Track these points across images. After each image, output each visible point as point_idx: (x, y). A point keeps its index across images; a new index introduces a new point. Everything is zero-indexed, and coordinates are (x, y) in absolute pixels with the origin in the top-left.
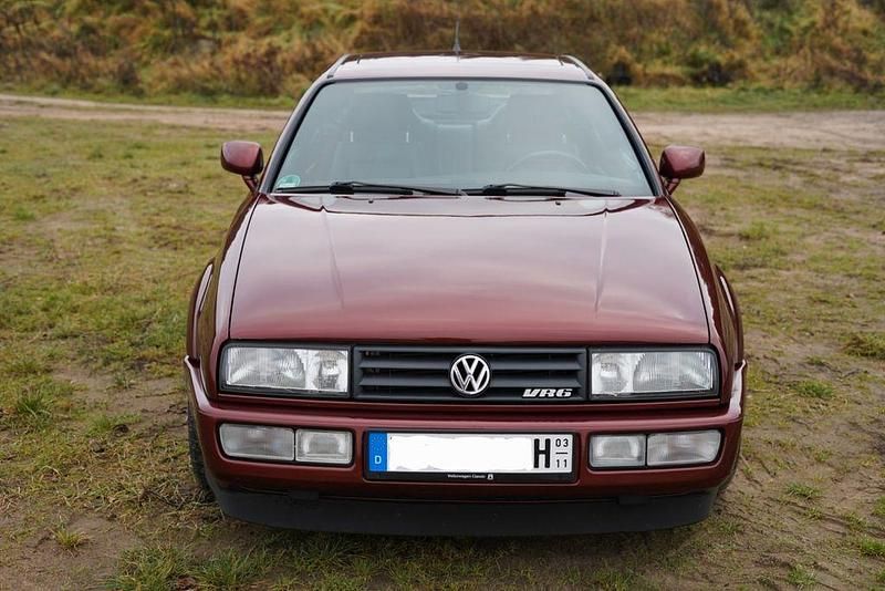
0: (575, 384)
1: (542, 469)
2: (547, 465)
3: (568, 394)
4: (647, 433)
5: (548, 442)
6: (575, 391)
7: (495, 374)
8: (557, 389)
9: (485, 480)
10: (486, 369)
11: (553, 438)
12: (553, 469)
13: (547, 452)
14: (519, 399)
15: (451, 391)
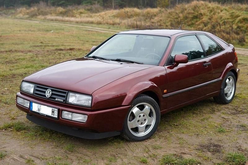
0: (64, 99)
1: (53, 116)
2: (54, 115)
3: (63, 101)
4: (73, 112)
5: (54, 110)
6: (64, 101)
7: (52, 94)
8: (61, 99)
9: (44, 116)
10: (51, 92)
11: (55, 109)
12: (54, 116)
13: (54, 112)
14: (54, 100)
15: (45, 96)
